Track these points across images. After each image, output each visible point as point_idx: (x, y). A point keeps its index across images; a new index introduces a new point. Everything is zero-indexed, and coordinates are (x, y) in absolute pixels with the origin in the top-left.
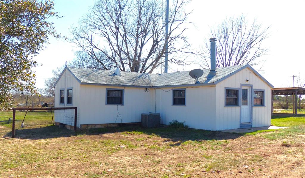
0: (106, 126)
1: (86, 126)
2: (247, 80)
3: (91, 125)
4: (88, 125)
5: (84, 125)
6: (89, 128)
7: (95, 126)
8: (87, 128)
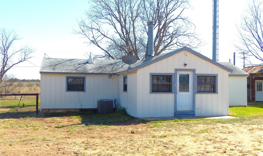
0: (68, 110)
1: (47, 110)
2: (185, 65)
3: (52, 110)
4: (49, 109)
5: (46, 109)
6: (50, 112)
7: (56, 111)
8: (49, 112)
